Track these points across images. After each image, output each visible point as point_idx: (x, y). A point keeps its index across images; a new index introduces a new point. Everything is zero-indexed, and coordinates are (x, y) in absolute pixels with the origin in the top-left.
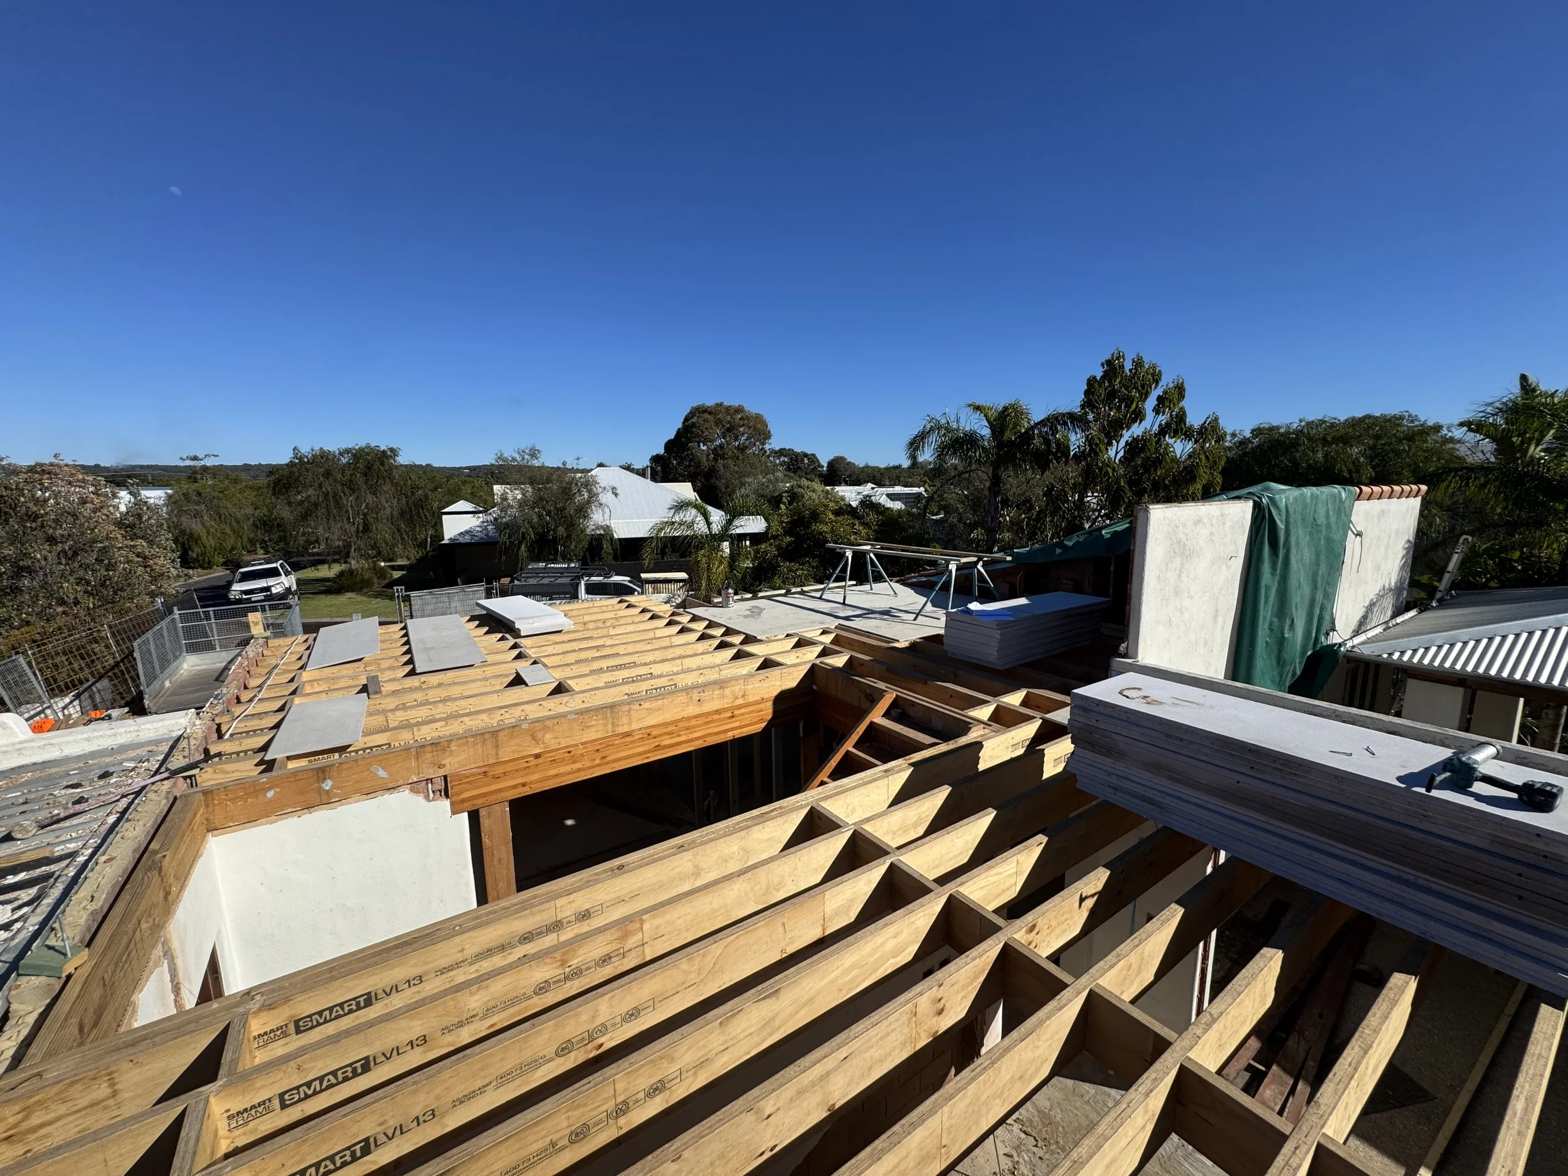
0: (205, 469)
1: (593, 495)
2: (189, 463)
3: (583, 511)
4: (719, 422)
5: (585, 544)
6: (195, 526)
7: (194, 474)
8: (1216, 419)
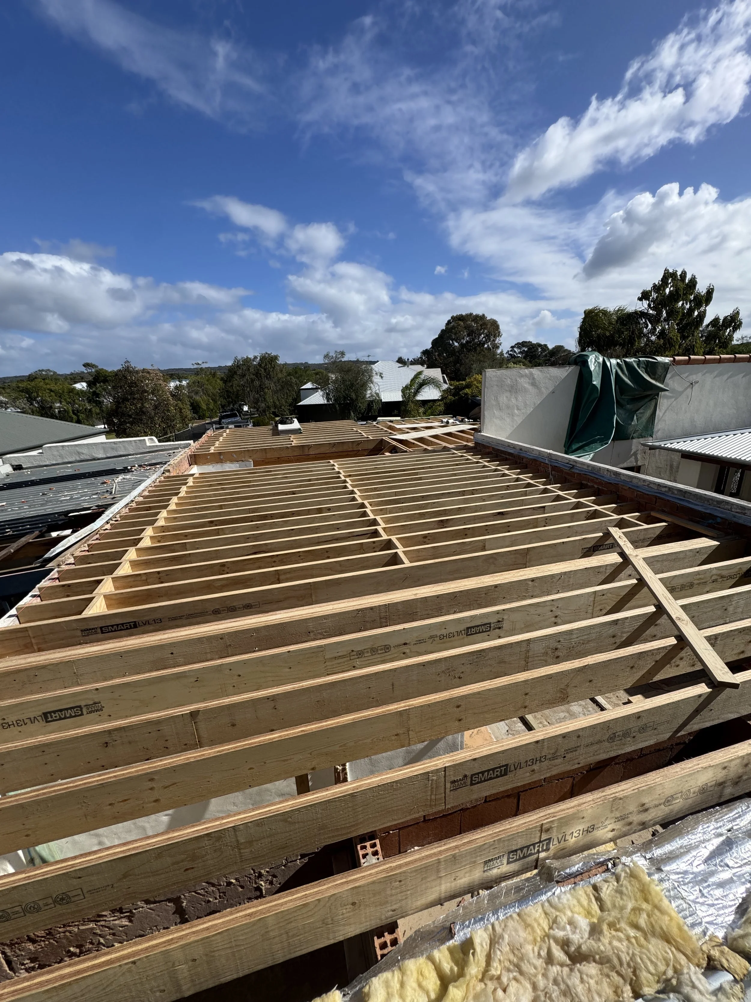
0: (201, 369)
1: (370, 376)
2: (196, 366)
3: (364, 386)
4: (467, 327)
5: (366, 405)
6: (198, 398)
7: (198, 372)
8: (738, 313)
